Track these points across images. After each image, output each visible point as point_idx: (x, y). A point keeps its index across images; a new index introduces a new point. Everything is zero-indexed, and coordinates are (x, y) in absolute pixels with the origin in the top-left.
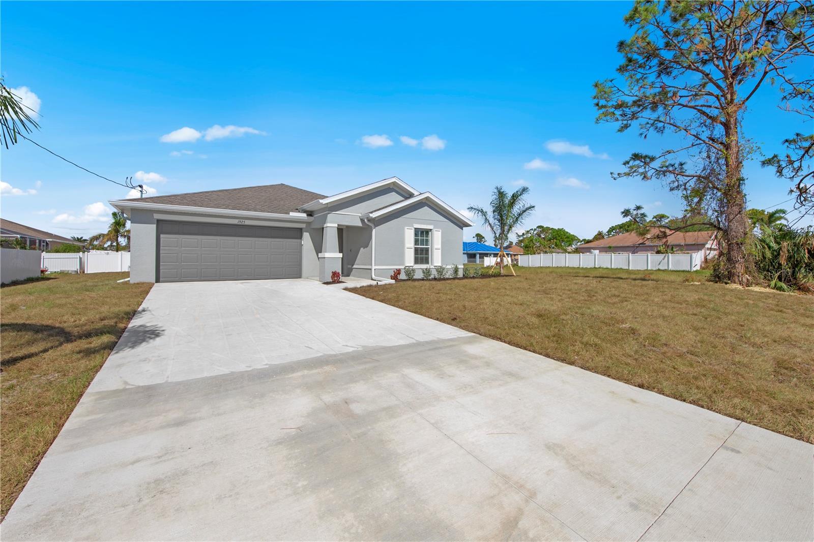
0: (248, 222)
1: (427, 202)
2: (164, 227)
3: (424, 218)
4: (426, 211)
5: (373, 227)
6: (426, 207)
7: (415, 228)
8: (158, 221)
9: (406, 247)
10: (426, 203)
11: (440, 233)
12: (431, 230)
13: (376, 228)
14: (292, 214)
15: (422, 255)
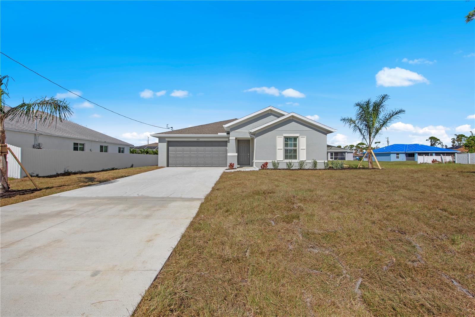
0: (201, 140)
1: (294, 119)
2: (170, 144)
3: (291, 130)
4: (293, 125)
5: (255, 137)
6: (293, 122)
7: (285, 137)
8: (168, 141)
9: (277, 148)
10: (292, 119)
11: (305, 138)
12: (298, 137)
13: (256, 138)
14: (219, 134)
15: (290, 153)
